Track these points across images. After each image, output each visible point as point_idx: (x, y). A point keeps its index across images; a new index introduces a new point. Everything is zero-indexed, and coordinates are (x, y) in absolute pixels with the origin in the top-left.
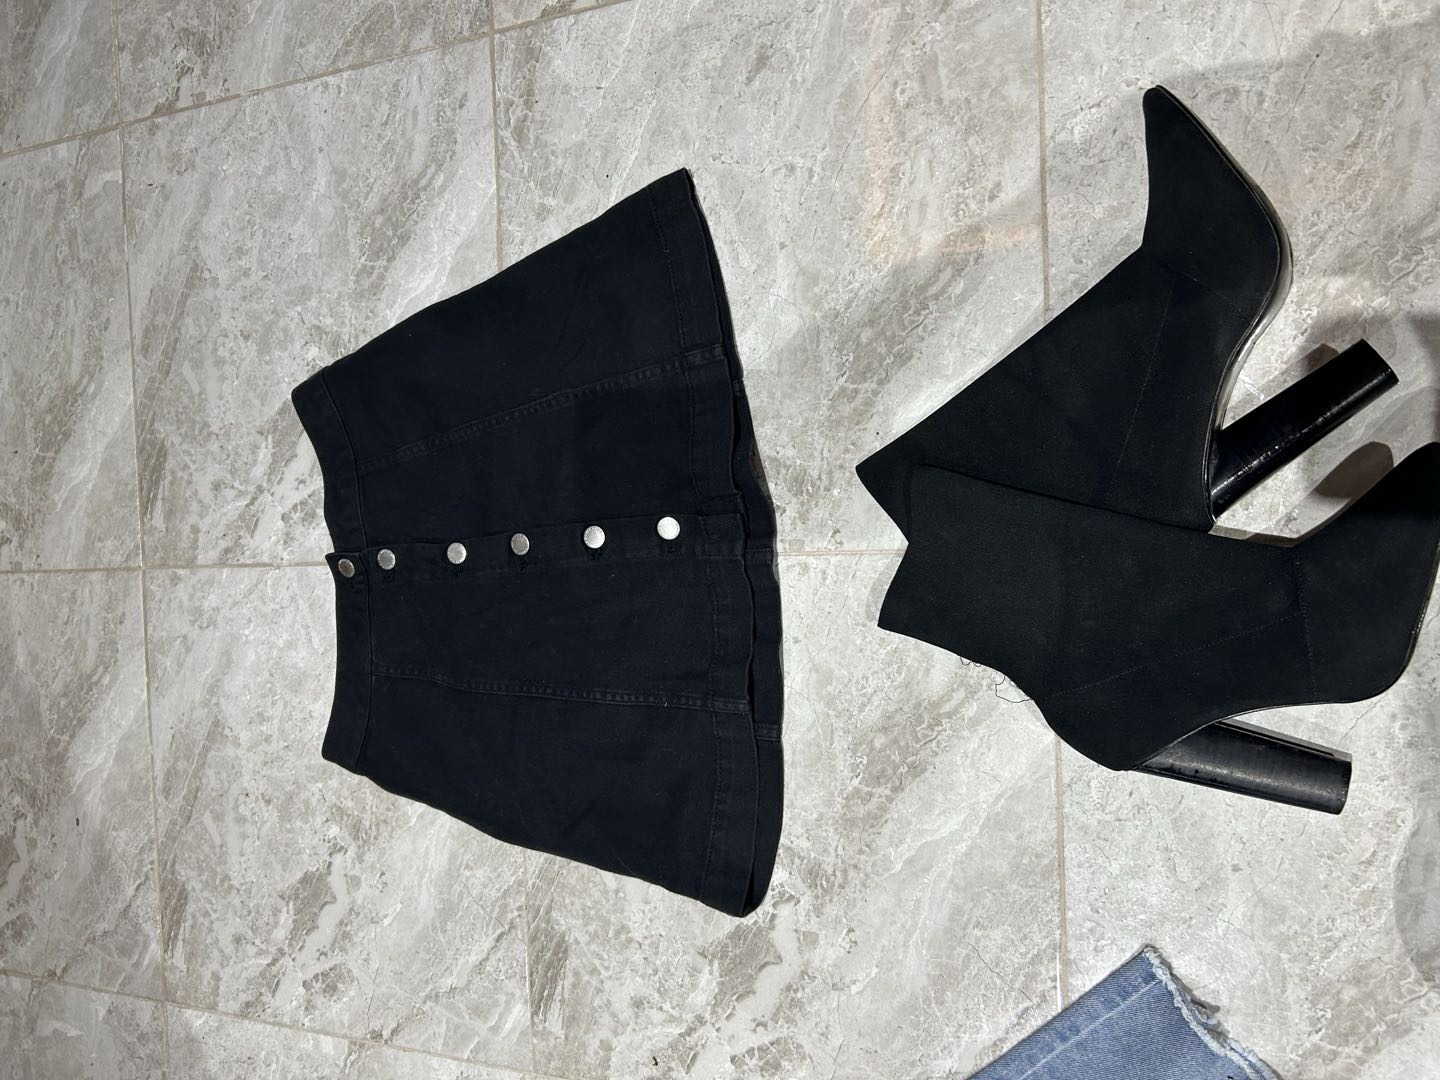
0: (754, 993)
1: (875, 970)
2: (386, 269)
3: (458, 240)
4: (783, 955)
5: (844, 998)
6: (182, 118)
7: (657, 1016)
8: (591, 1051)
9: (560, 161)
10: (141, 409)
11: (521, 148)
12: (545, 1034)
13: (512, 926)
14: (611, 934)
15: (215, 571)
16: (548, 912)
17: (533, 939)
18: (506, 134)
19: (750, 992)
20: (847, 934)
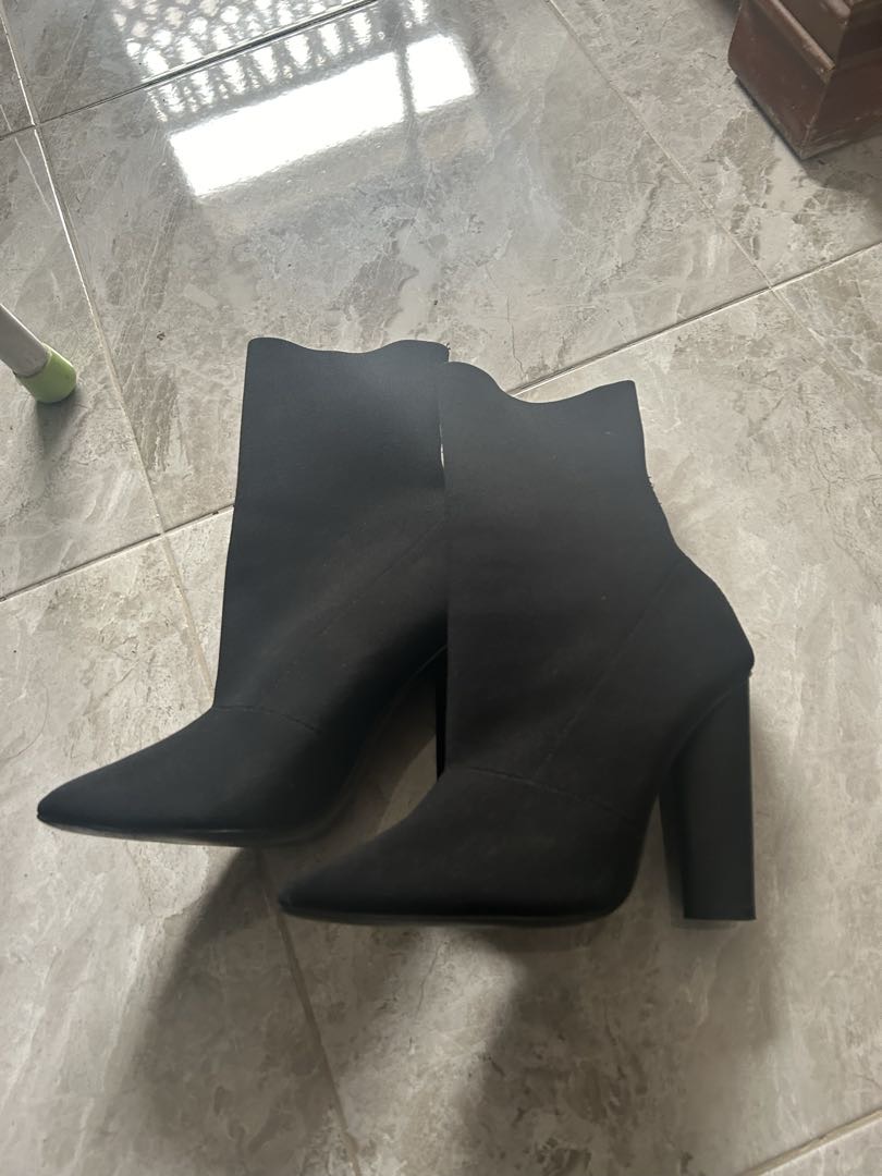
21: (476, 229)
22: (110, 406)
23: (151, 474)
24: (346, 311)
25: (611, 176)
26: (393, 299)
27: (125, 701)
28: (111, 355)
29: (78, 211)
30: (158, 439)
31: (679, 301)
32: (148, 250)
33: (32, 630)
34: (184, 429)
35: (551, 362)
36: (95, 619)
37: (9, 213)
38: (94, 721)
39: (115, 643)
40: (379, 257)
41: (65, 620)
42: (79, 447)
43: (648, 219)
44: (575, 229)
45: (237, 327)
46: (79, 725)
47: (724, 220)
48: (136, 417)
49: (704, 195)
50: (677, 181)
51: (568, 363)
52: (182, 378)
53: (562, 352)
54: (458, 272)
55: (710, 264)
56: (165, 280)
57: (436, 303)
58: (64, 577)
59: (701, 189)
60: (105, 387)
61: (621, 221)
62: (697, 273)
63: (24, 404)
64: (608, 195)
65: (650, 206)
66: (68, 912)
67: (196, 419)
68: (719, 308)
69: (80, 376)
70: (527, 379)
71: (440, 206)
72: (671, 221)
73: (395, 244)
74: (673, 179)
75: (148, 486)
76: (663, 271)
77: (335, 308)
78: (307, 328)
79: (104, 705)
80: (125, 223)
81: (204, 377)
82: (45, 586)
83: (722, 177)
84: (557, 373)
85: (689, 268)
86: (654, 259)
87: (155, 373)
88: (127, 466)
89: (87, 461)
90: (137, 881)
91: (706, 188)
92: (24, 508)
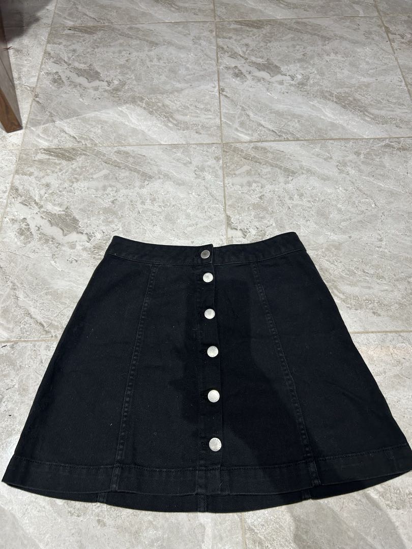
0: (52, 226)
1: (60, 270)
2: (333, 101)
3: (345, 125)
4: (67, 237)
5: (49, 258)
6: (385, 35)
7: (42, 192)
8: (29, 169)
9: (378, 160)
10: (275, 21)
11: (382, 146)
12: (36, 153)
13: (79, 142)
14: (75, 176)
15: (215, 44)
16: (84, 154)
17: (74, 149)
18: (387, 141)
19: (52, 225)
20: (75, 260)
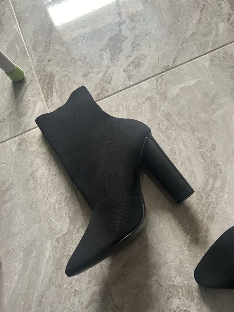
21: (145, 24)
22: (35, 82)
23: (48, 103)
24: (105, 51)
25: (188, 5)
26: (120, 46)
27: (42, 172)
28: (34, 67)
29: (23, 23)
30: (49, 92)
31: (211, 44)
32: (44, 34)
33: (14, 151)
34: (57, 89)
35: (171, 65)
36: (33, 147)
37: (3, 25)
38: (33, 178)
39: (39, 154)
40: (115, 33)
41: (24, 148)
42: (26, 95)
43: (200, 18)
44: (177, 23)
45: (72, 57)
46: (29, 179)
47: (225, 18)
48: (42, 86)
49: (218, 10)
50: (209, 6)
51: (176, 65)
52: (56, 73)
53: (174, 62)
54: (140, 38)
55: (221, 32)
56: (50, 43)
57: (134, 47)
58: (23, 135)
59: (217, 9)
60: (33, 77)
61: (191, 19)
62: (217, 35)
63: (9, 82)
64: (187, 11)
65: (201, 14)
66: (28, 236)
67: (61, 85)
68: (224, 46)
69: (26, 74)
70: (163, 70)
71: (134, 17)
72: (208, 19)
73: (120, 29)
74: (208, 5)
75: (47, 106)
76: (205, 35)
77: (102, 50)
78: (94, 56)
79: (36, 173)
80: (37, 26)
81: (63, 73)
82: (17, 137)
83: (224, 5)
84: (173, 68)
85: (214, 34)
86: (203, 31)
87: (48, 72)
88: (40, 100)
89: (28, 99)
90: (48, 227)
91: (219, 8)
92: (10, 114)
